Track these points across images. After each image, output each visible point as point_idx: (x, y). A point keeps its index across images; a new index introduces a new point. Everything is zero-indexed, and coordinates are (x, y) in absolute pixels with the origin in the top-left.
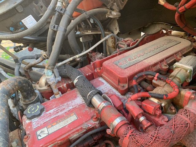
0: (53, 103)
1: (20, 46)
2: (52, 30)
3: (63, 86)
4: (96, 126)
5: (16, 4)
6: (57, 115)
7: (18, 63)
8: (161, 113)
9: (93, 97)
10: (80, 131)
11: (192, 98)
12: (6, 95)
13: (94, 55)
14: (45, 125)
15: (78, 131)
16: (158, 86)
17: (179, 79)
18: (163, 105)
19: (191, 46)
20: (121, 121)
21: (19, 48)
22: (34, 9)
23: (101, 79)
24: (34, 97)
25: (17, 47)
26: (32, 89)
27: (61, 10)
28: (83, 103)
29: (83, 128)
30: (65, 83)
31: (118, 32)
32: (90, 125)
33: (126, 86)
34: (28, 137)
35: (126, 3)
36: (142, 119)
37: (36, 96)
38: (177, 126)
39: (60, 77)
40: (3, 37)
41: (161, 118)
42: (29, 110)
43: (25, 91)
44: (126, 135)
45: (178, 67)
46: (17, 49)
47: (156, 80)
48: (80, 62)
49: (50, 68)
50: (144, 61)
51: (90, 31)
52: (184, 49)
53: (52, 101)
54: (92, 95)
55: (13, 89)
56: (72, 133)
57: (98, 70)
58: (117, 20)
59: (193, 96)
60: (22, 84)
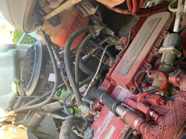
0: (97, 123)
2: (65, 81)
3: (98, 106)
5: (39, 75)
6: (103, 131)
8: (163, 101)
10: (122, 136)
12: (67, 136)
13: (108, 62)
15: (120, 137)
18: (162, 94)
20: (138, 123)
21: (59, 93)
22: (49, 69)
23: (118, 87)
27: (62, 66)
29: (122, 133)
30: (97, 102)
31: (114, 33)
32: (126, 129)
33: (134, 87)
36: (151, 114)
38: (177, 109)
39: (91, 101)
40: (44, 103)
41: (167, 104)
42: (85, 136)
43: (77, 124)
44: (144, 133)
45: (163, 52)
46: (58, 95)
47: (150, 75)
50: (137, 59)
51: (94, 49)
52: (166, 24)
53: (96, 121)
54: (115, 109)
55: (69, 129)
57: (112, 82)
58: (106, 27)
59: (178, 79)
60: (72, 122)
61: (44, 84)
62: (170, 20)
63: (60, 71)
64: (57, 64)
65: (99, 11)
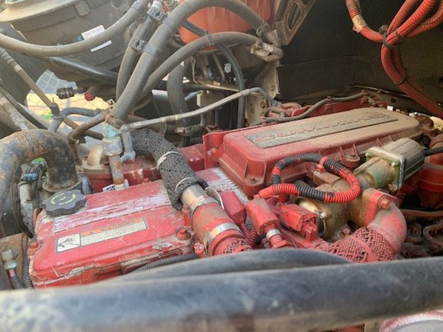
0: (108, 197)
1: (70, 89)
2: (132, 48)
3: (136, 173)
4: (183, 249)
6: (107, 217)
7: (58, 115)
8: (315, 230)
9: (186, 188)
10: (146, 253)
11: (383, 204)
14: (79, 230)
15: (141, 251)
16: (323, 182)
17: (372, 177)
18: (323, 215)
19: (417, 129)
20: (227, 230)
21: (67, 93)
23: (216, 171)
24: (73, 182)
25: (64, 89)
26: (71, 164)
27: (158, 14)
28: (168, 204)
29: (154, 248)
30: (141, 167)
31: (277, 95)
32: (169, 245)
33: (260, 181)
34: (37, 245)
35: (295, 31)
36: (271, 233)
37: (77, 182)
39: (134, 151)
41: (314, 244)
42: (54, 198)
43: (56, 165)
45: (375, 156)
46: (62, 94)
47: (322, 171)
48: (184, 137)
49: (114, 121)
50: (308, 140)
51: (219, 84)
52: (401, 131)
53: (106, 193)
54: (186, 185)
55: (33, 149)
56: (126, 254)
57: (214, 150)
58: (277, 69)
59: (385, 202)
60: (53, 146)
61: (67, 29)
62: (412, 133)
63: (142, 21)
64: (149, 4)
65: (305, 16)
